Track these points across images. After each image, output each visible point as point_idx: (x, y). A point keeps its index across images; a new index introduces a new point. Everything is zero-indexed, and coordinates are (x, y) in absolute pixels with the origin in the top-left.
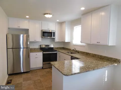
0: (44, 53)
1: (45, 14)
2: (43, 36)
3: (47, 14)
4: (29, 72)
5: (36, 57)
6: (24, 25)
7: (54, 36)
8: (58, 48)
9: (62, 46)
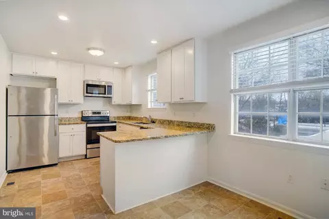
0: (89, 125)
1: (89, 49)
2: (87, 93)
3: (94, 49)
4: (57, 164)
5: (72, 134)
6: (48, 69)
7: (110, 93)
8: (118, 118)
9: (128, 114)
